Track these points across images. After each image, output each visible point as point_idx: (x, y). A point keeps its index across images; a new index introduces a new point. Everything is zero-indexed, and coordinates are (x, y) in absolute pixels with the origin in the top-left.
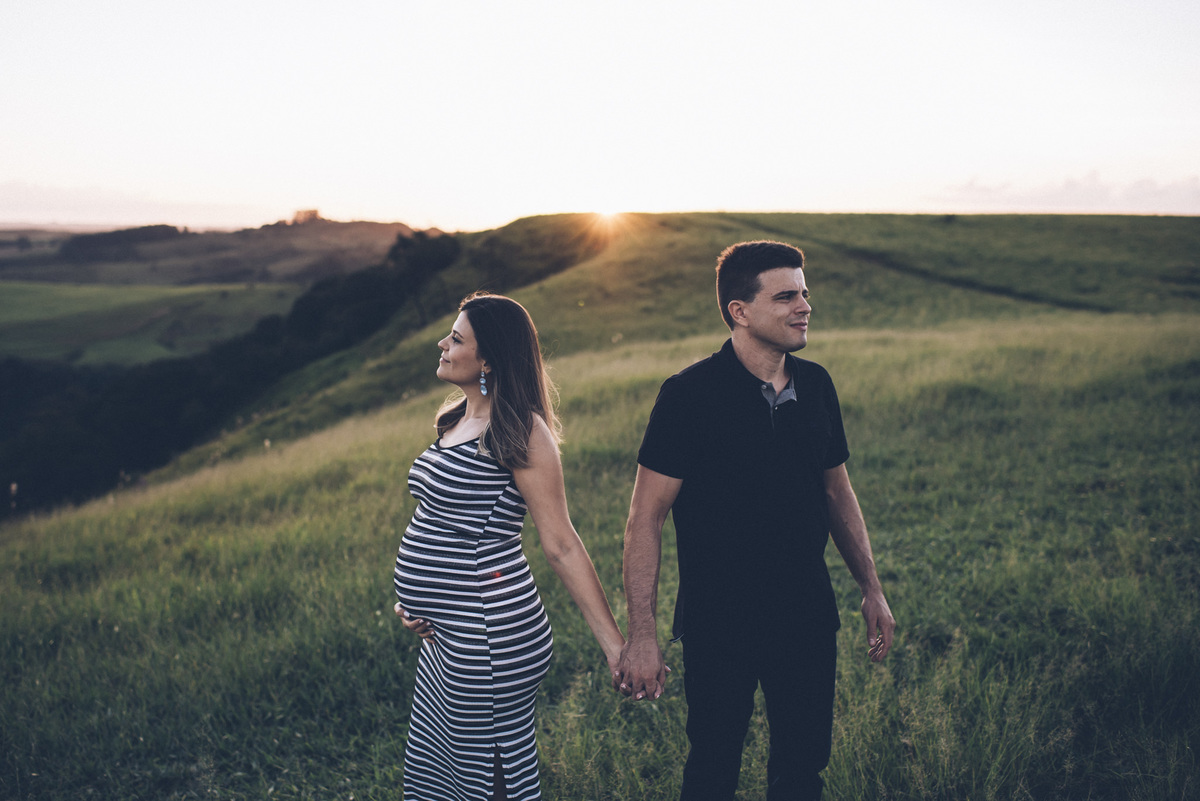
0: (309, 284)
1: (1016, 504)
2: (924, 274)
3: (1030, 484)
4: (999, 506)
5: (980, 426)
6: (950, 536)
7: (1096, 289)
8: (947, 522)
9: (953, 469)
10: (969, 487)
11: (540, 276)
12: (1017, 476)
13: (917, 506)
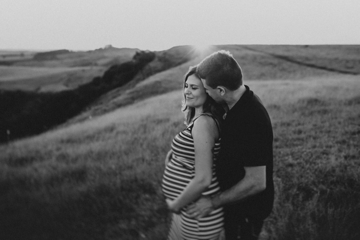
0: (109, 67)
1: (332, 139)
2: (299, 63)
3: (336, 132)
4: (326, 140)
5: (319, 112)
6: (310, 150)
7: (352, 68)
8: (309, 145)
9: (310, 126)
10: (316, 133)
11: (180, 64)
12: (332, 129)
13: (299, 139)
